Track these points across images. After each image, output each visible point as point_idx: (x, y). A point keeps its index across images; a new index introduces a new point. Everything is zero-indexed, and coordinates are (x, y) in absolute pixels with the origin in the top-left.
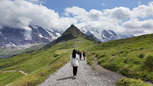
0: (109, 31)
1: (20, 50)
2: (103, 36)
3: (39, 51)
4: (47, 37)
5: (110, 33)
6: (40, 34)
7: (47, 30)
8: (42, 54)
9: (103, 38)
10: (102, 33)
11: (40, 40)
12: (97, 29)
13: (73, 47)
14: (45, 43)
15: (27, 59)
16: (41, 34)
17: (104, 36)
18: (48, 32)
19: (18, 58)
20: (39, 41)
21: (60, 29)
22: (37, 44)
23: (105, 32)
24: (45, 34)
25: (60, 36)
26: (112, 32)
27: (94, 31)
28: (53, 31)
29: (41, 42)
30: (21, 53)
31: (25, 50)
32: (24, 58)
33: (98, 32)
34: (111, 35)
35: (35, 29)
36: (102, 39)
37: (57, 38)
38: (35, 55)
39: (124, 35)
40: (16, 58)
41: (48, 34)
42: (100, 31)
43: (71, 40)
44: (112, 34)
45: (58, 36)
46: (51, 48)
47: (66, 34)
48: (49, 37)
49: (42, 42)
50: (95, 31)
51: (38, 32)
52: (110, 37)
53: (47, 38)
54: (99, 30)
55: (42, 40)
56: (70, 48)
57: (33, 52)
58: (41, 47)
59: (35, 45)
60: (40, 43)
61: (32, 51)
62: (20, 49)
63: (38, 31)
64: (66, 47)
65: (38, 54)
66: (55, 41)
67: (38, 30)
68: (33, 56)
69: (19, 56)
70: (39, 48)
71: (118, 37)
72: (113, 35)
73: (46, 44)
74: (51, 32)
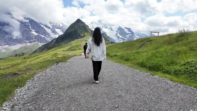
0: (125, 29)
1: (4, 53)
2: (117, 35)
3: (32, 53)
4: (43, 34)
5: (126, 31)
6: (32, 30)
7: (42, 25)
8: (39, 58)
9: (118, 37)
10: (116, 31)
11: (33, 39)
12: (111, 25)
13: (79, 49)
14: (41, 42)
15: (20, 64)
16: (34, 30)
17: (119, 35)
18: (44, 27)
19: (6, 63)
20: (31, 40)
21: (62, 24)
22: (29, 44)
23: (120, 30)
24: (40, 30)
25: (62, 33)
26: (129, 30)
27: (107, 28)
28: (51, 27)
29: (35, 41)
30: (6, 56)
31: (11, 53)
32: (14, 63)
33: (111, 30)
34: (128, 34)
35: (25, 22)
36: (117, 39)
37: (58, 36)
38: (30, 59)
39: (143, 34)
40: (3, 63)
41: (45, 30)
42: (115, 28)
43: (77, 40)
44: (129, 32)
45: (58, 34)
46: (50, 50)
47: (69, 31)
48: (45, 34)
49: (37, 42)
50: (109, 28)
51: (30, 28)
52: (126, 36)
53: (43, 36)
54: (113, 27)
55: (35, 38)
56: (76, 49)
57: (25, 56)
58: (36, 49)
59: (27, 46)
60: (34, 43)
61: (23, 54)
62: (3, 51)
63: (29, 26)
64: (72, 49)
65: (33, 57)
66: (55, 41)
67: (29, 24)
68: (27, 60)
69: (7, 60)
70: (32, 49)
71: (136, 36)
72: (130, 34)
73: (43, 44)
74: (49, 28)
